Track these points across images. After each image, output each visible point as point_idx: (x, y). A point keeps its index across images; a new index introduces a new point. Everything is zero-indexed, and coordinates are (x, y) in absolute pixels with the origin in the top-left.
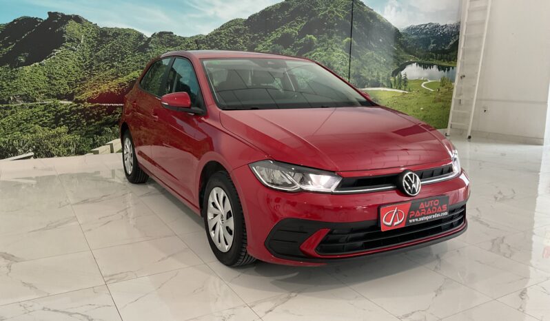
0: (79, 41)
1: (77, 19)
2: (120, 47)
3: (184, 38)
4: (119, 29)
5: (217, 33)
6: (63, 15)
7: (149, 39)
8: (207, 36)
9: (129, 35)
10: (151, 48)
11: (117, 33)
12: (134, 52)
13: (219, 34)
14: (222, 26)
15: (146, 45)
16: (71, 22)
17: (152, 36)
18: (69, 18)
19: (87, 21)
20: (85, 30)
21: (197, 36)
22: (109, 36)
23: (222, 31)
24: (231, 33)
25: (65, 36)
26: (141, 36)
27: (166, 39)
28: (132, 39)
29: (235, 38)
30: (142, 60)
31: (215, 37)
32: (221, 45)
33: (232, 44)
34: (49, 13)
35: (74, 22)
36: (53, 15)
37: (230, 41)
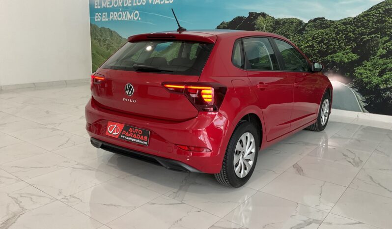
0: (262, 28)
1: (263, 15)
2: (286, 31)
3: (333, 22)
4: (287, 19)
5: (365, 15)
6: (256, 13)
7: (307, 24)
8: (355, 18)
9: (293, 22)
10: (307, 31)
11: (285, 22)
12: (294, 34)
13: (367, 15)
14: (372, 8)
15: (304, 29)
16: (260, 18)
17: (309, 22)
18: (259, 14)
19: (268, 15)
20: (267, 21)
21: (345, 19)
22: (280, 24)
23: (371, 13)
24: (380, 13)
25: (256, 26)
26: (301, 23)
27: (319, 23)
28: (294, 25)
29: (384, 17)
30: (299, 40)
31: (362, 19)
32: (368, 24)
33: (379, 23)
34: (250, 13)
35: (261, 17)
36: (251, 14)
37: (378, 20)
